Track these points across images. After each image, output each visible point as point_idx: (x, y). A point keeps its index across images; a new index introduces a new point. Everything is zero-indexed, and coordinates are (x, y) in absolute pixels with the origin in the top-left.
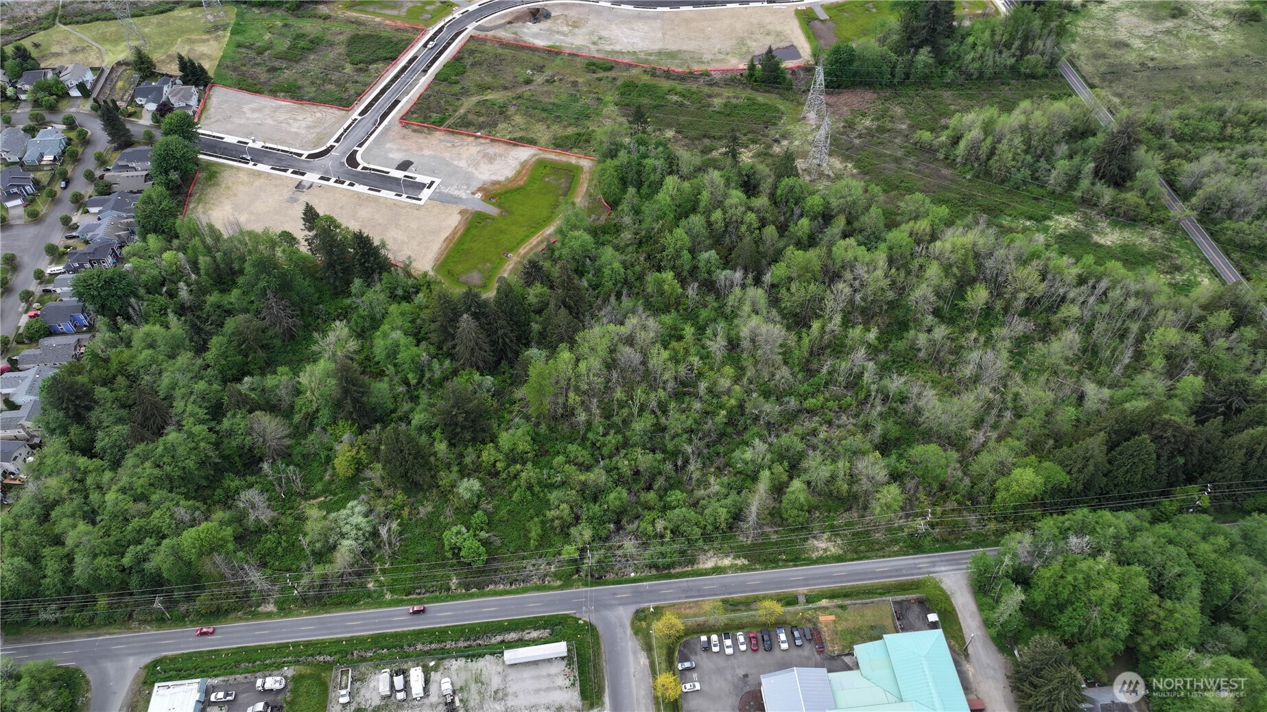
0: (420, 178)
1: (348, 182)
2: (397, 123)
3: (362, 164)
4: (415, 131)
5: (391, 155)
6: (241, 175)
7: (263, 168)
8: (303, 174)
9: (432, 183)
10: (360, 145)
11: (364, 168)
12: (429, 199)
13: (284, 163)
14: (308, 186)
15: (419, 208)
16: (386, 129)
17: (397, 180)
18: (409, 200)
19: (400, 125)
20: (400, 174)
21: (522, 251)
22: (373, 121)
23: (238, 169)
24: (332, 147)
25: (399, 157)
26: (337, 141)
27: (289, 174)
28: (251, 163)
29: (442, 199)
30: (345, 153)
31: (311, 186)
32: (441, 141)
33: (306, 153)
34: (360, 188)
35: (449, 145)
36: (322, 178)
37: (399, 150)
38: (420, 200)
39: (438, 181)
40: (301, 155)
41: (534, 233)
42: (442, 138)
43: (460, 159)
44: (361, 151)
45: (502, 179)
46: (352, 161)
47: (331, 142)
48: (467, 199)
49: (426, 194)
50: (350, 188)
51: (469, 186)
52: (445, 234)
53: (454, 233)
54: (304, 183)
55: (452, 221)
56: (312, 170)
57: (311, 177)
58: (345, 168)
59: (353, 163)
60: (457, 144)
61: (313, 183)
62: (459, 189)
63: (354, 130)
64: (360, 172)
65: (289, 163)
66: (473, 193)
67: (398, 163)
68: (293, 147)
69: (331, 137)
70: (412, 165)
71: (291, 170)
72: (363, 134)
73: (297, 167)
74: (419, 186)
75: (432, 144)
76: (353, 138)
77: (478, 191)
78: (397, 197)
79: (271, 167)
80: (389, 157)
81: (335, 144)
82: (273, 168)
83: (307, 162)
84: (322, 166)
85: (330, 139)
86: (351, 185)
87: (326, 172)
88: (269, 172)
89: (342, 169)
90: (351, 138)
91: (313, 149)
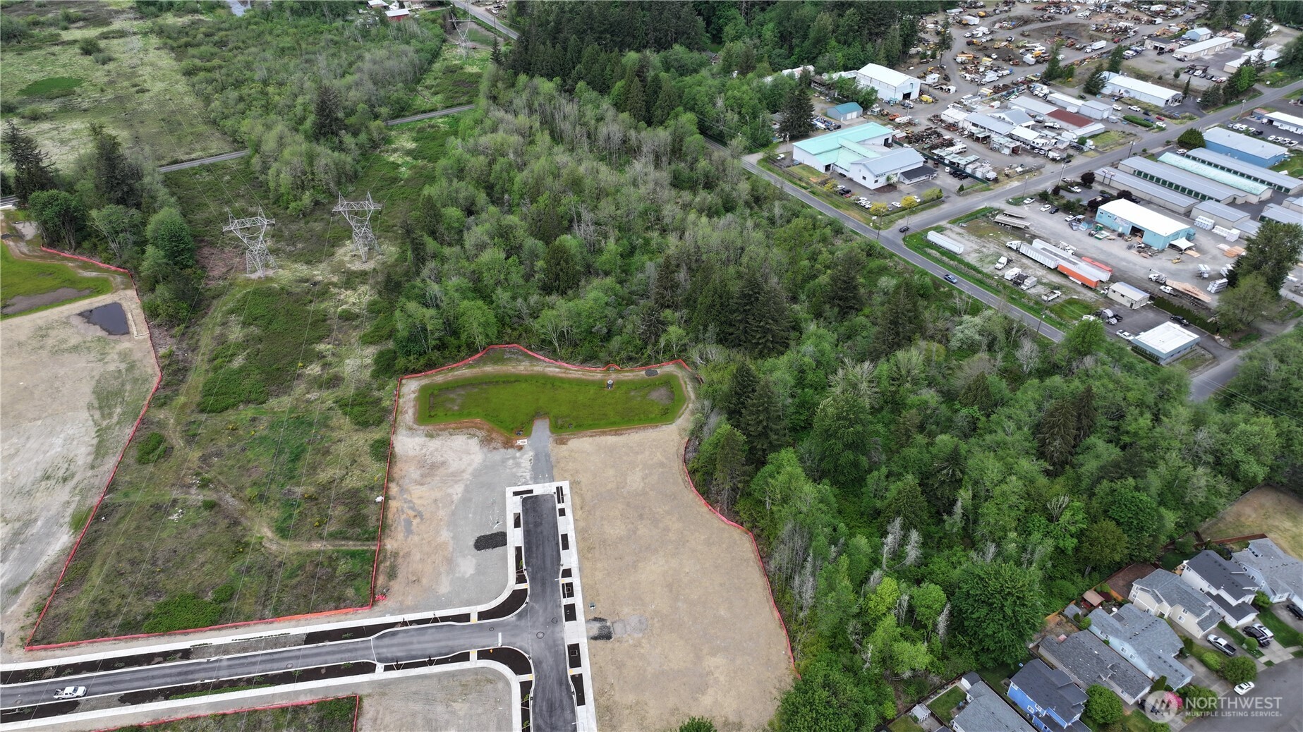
0: (514, 506)
1: (563, 581)
3: (512, 585)
4: (392, 576)
5: (470, 572)
8: (574, 647)
9: (516, 494)
10: (464, 618)
11: (520, 579)
12: (551, 481)
13: (557, 695)
14: (596, 625)
16: (405, 610)
17: (527, 534)
18: (567, 498)
20: (515, 536)
21: (599, 376)
24: (483, 655)
25: (469, 563)
27: (584, 670)
30: (492, 628)
31: (596, 619)
32: (409, 533)
33: (516, 680)
34: (569, 559)
35: (416, 522)
36: (571, 617)
37: (451, 571)
38: (559, 489)
39: (510, 491)
40: (524, 685)
41: (564, 380)
42: (400, 536)
43: (448, 495)
44: (477, 608)
45: (474, 444)
46: (510, 605)
47: (474, 663)
49: (543, 489)
50: (574, 571)
51: (504, 461)
52: (610, 440)
53: (604, 433)
54: (595, 633)
55: (583, 446)
56: (554, 643)
57: (576, 632)
58: (531, 604)
59: (517, 599)
60: (412, 513)
61: (587, 621)
62: (518, 465)
63: (420, 653)
64: (533, 579)
65: (556, 686)
66: (520, 448)
67: (490, 551)
68: (510, 706)
69: (456, 671)
70: (488, 533)
71: (572, 672)
72: (430, 631)
73: (561, 666)
74: (531, 503)
75: (423, 539)
76: (449, 639)
77: (512, 446)
78: (568, 512)
79: (579, 709)
80: (480, 570)
81: (473, 654)
82: (581, 701)
83: (541, 663)
84: (541, 635)
85: (463, 670)
86: (567, 573)
87: (555, 621)
88: (595, 700)
89: (537, 606)
90: (450, 643)
91: (501, 676)
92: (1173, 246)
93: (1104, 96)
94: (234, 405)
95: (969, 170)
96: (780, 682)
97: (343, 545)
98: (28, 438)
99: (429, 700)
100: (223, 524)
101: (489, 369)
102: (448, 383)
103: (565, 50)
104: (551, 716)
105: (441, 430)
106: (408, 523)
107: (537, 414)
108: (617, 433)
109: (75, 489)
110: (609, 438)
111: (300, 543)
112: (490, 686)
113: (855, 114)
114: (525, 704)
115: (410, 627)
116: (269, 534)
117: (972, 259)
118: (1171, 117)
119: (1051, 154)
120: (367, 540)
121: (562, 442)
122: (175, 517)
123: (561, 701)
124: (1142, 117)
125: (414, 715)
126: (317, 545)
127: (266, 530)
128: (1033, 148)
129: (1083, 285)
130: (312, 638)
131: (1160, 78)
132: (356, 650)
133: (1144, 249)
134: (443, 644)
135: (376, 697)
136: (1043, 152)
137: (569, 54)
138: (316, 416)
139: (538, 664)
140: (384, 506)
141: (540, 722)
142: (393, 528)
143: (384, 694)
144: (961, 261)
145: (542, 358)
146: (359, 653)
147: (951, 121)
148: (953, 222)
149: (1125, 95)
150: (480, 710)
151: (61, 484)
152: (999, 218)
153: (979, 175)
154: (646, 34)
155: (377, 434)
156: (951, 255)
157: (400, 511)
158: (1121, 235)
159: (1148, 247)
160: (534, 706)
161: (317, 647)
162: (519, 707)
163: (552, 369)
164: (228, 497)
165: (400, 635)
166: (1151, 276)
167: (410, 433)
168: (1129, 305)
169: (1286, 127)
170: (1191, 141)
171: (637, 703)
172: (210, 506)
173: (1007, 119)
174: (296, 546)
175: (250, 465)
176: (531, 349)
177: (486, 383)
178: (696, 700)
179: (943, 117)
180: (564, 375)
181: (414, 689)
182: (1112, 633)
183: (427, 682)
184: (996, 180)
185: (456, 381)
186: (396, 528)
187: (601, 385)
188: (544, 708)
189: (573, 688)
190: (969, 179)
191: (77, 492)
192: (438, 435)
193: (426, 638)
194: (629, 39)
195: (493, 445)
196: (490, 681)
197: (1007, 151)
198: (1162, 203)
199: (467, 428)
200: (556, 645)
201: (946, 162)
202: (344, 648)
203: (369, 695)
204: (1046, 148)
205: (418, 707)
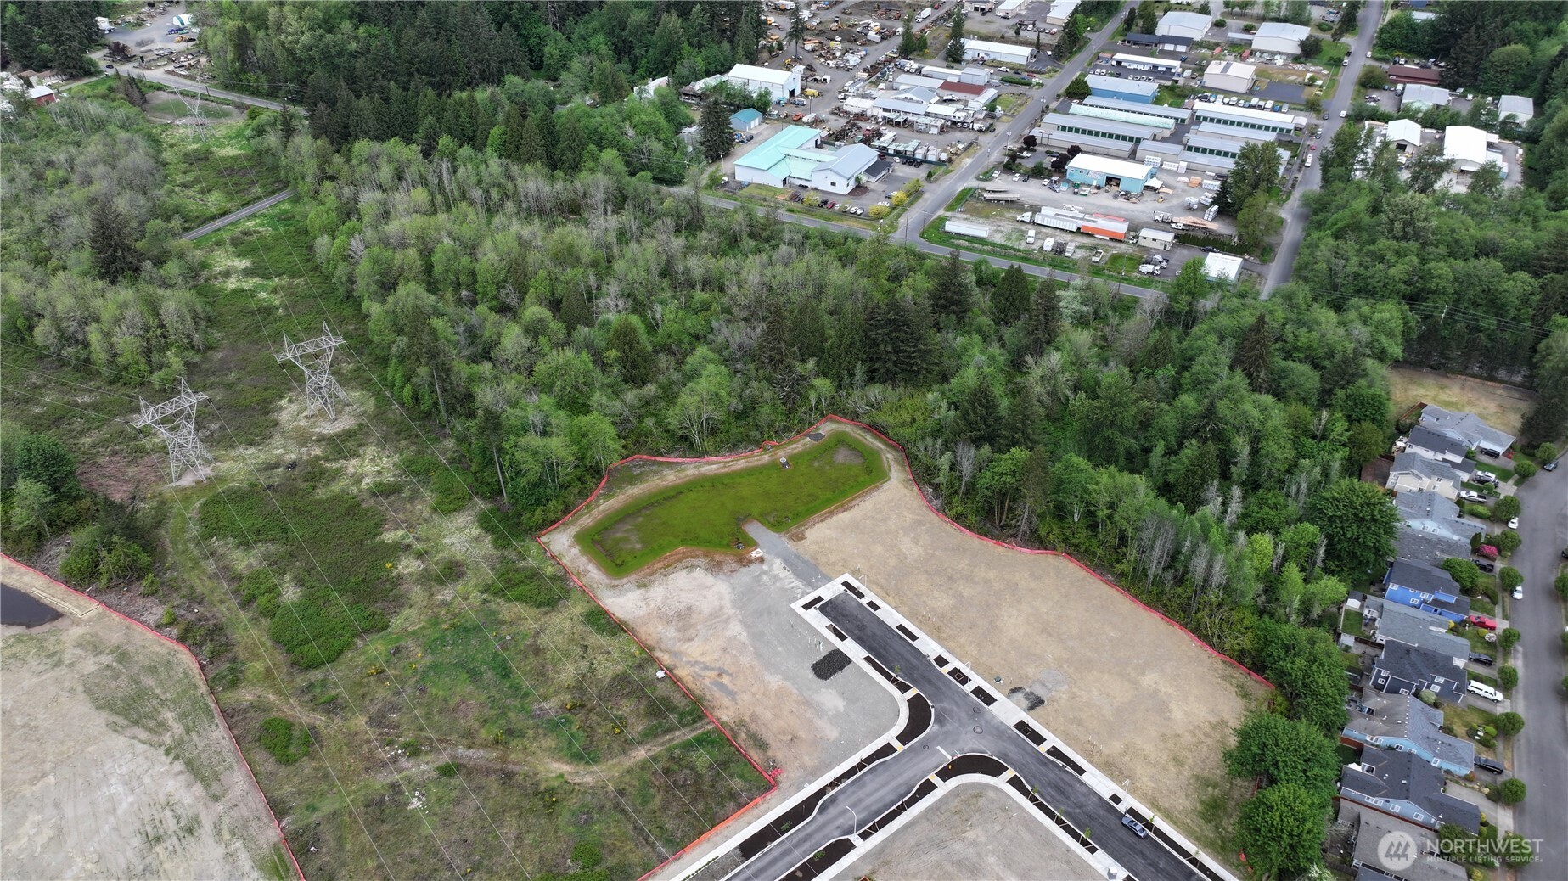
0: (819, 621)
1: (945, 670)
2: (784, 785)
3: (902, 699)
4: (762, 746)
5: (840, 704)
6: (1147, 784)
7: (1099, 782)
8: (1022, 726)
9: (807, 606)
10: (887, 750)
11: (903, 688)
12: (830, 580)
13: (1052, 775)
14: (1020, 696)
15: (855, 573)
16: (814, 774)
17: (860, 640)
18: (863, 589)
19: (782, 778)
20: (852, 649)
21: (766, 458)
22: (832, 811)
23: (1154, 804)
24: (945, 774)
25: (829, 695)
26: (928, 787)
27: (1052, 740)
28: (1121, 808)
29: (811, 573)
30: (925, 745)
31: (1014, 691)
32: (732, 694)
33: (1001, 782)
34: (929, 647)
35: (726, 680)
36: (989, 700)
37: (820, 712)
38: (846, 584)
39: (797, 606)
40: (1014, 782)
41: (732, 475)
42: (726, 701)
43: (732, 639)
44: (891, 736)
45: (700, 575)
46: (919, 716)
47: (943, 788)
48: (778, 555)
49: (830, 591)
50: (946, 656)
51: (757, 579)
52: (844, 517)
53: (831, 514)
54: (1026, 703)
55: (822, 533)
56: (1000, 731)
57: (1008, 711)
58: (937, 705)
59: (919, 710)
60: (713, 674)
61: (1008, 696)
62: (776, 578)
63: (880, 805)
64: (915, 682)
65: (1043, 769)
66: (762, 560)
67: (839, 675)
68: (1020, 807)
69: (936, 803)
70: (819, 658)
71: (1043, 748)
72: (867, 778)
73: (1029, 749)
74: (830, 609)
75: (754, 695)
76: (895, 778)
77: (750, 562)
78: (878, 602)
79: (1083, 778)
80: (851, 698)
81: (936, 780)
82: (1081, 771)
83: (1006, 755)
84: (979, 730)
85: (941, 800)
86: (941, 661)
87: (977, 711)
88: (1091, 762)
89: (945, 705)
90: (900, 780)
91: (985, 786)
92: (1147, 188)
93: (968, 62)
94: (349, 645)
95: (919, 156)
96: (1215, 670)
97: (672, 739)
98: (57, 805)
99: (940, 845)
100: (493, 784)
101: (634, 491)
102: (599, 523)
103: (387, 101)
104: (1068, 798)
105: (652, 574)
106: (722, 686)
107: (741, 519)
108: (845, 508)
109: (219, 833)
110: (841, 516)
111: (615, 761)
112: (982, 801)
113: (757, 121)
114: (1033, 799)
115: (842, 786)
116: (566, 768)
117: (998, 239)
118: (1039, 73)
119: (976, 126)
120: (694, 721)
121: (800, 537)
122: (415, 804)
123: (1062, 779)
124: (1016, 78)
125: (939, 865)
126: (641, 754)
127: (556, 765)
128: (954, 123)
129: (1111, 239)
130: (748, 848)
131: (1003, 37)
132: (810, 836)
133: (1127, 196)
134: (893, 784)
135: (882, 870)
136: (965, 126)
137: (394, 106)
138: (473, 617)
139: (1005, 757)
140: (671, 678)
141: (1063, 808)
142: (708, 697)
143: (887, 863)
144: (993, 245)
145: (680, 460)
146: (818, 836)
147: (857, 111)
148: (951, 208)
149: (986, 58)
150: (997, 827)
151: (190, 838)
152: (987, 196)
153: (931, 158)
154: (469, 68)
155: (579, 609)
156: (981, 240)
157: (696, 677)
158: (1098, 188)
159: (1127, 193)
160: (1042, 796)
161: (764, 855)
162: (1031, 804)
163: (710, 467)
164: (461, 750)
165: (841, 798)
166: (1157, 217)
167: (616, 591)
168: (1162, 248)
169: (1133, 66)
170: (1078, 91)
171: (1127, 746)
172: (447, 771)
173: (915, 98)
174: (615, 765)
175: (452, 704)
176: (661, 455)
177: (645, 508)
178: (1169, 719)
179: (845, 108)
180: (726, 470)
181: (912, 841)
182: (1409, 518)
183: (918, 829)
184: (950, 161)
185: (609, 517)
186: (712, 696)
187: (775, 466)
188: (1054, 794)
189: (1058, 762)
190: (924, 165)
191: (227, 836)
192: (652, 581)
193: (869, 788)
194: (449, 78)
195: (726, 568)
196: (978, 796)
197: (935, 131)
198: (1105, 151)
199: (679, 561)
200: (1003, 732)
201: (891, 152)
202: (795, 840)
203: (873, 872)
204: (969, 121)
205: (935, 856)
